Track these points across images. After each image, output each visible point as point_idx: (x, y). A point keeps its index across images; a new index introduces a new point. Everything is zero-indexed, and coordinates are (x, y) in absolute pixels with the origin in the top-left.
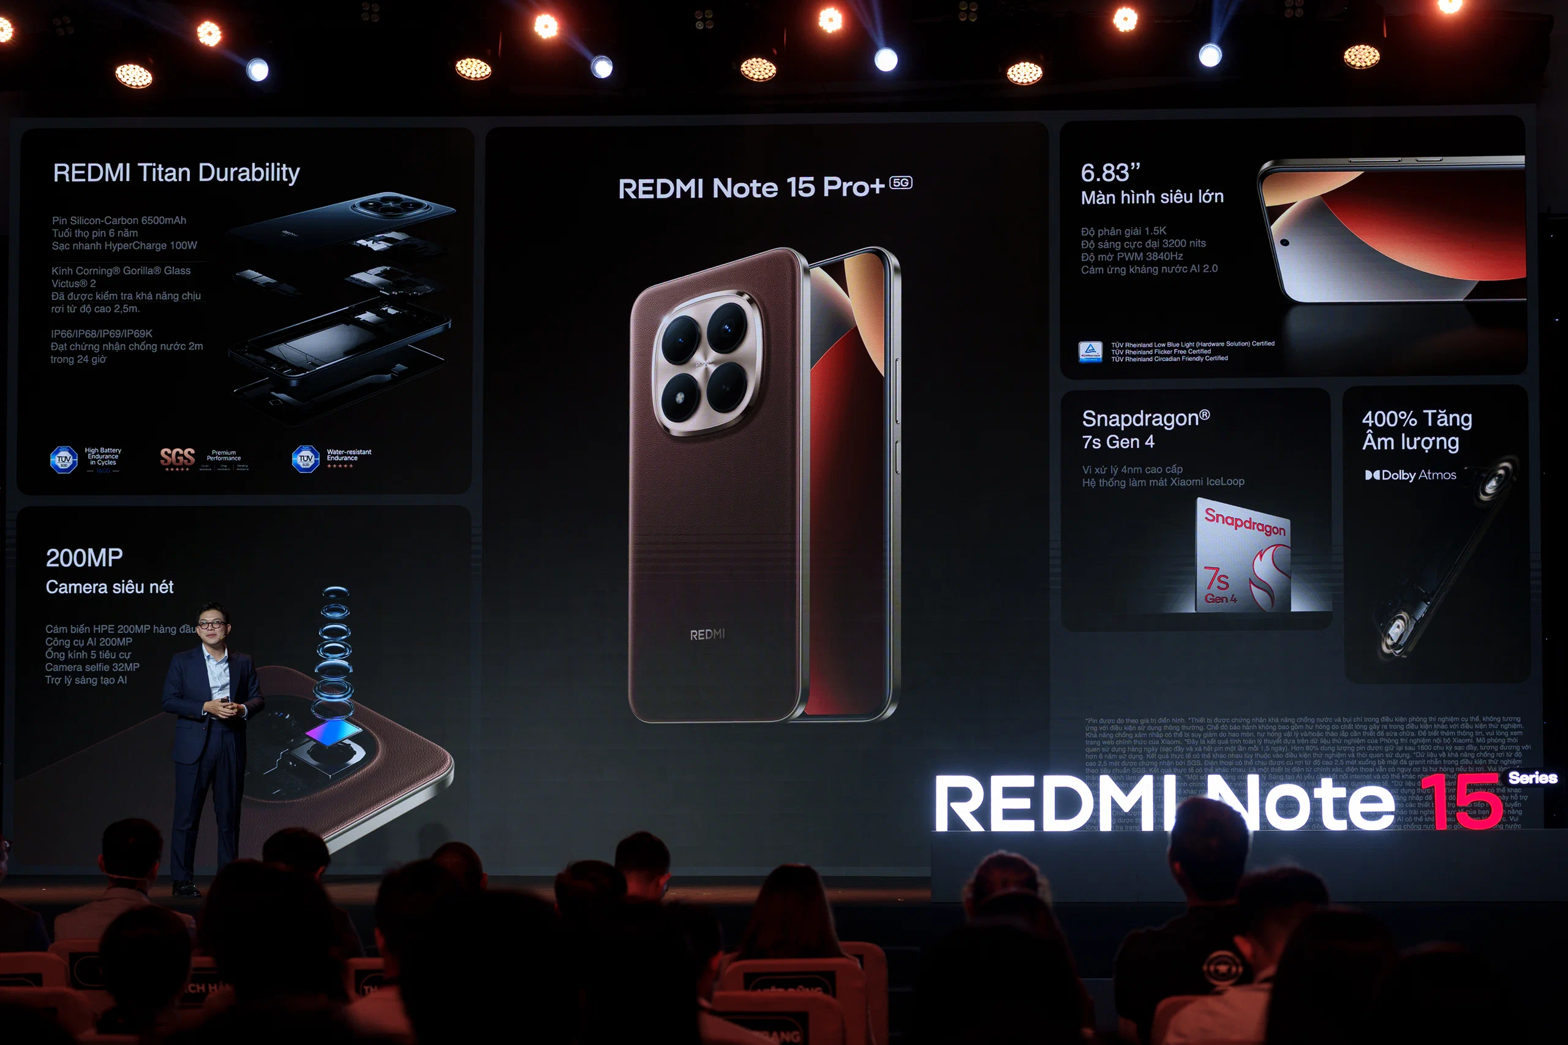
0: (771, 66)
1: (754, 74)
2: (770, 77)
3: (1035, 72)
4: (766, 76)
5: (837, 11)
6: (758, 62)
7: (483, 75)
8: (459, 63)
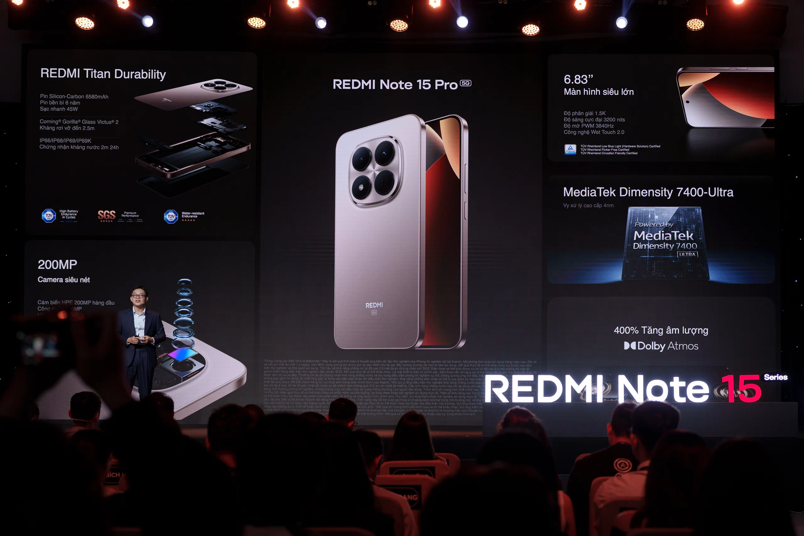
0: (405, 24)
1: (397, 28)
2: (404, 29)
3: (536, 29)
4: (403, 29)
6: (399, 22)
7: (262, 26)
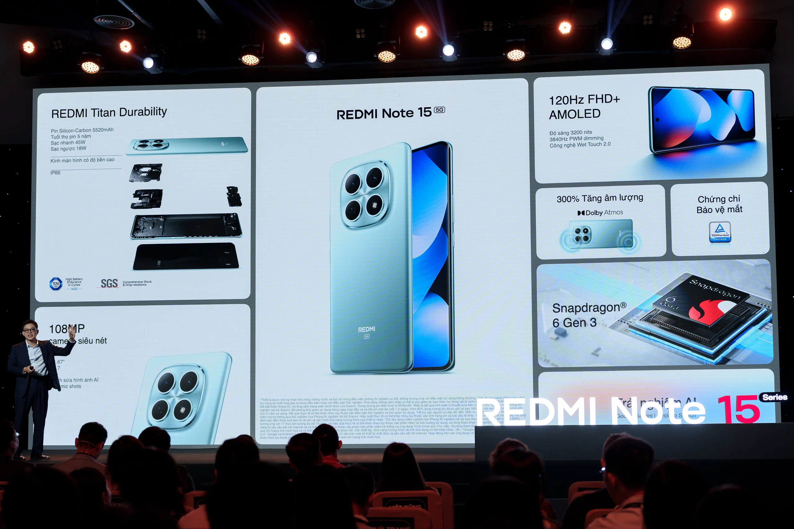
5: (424, 28)
8: (243, 57)
